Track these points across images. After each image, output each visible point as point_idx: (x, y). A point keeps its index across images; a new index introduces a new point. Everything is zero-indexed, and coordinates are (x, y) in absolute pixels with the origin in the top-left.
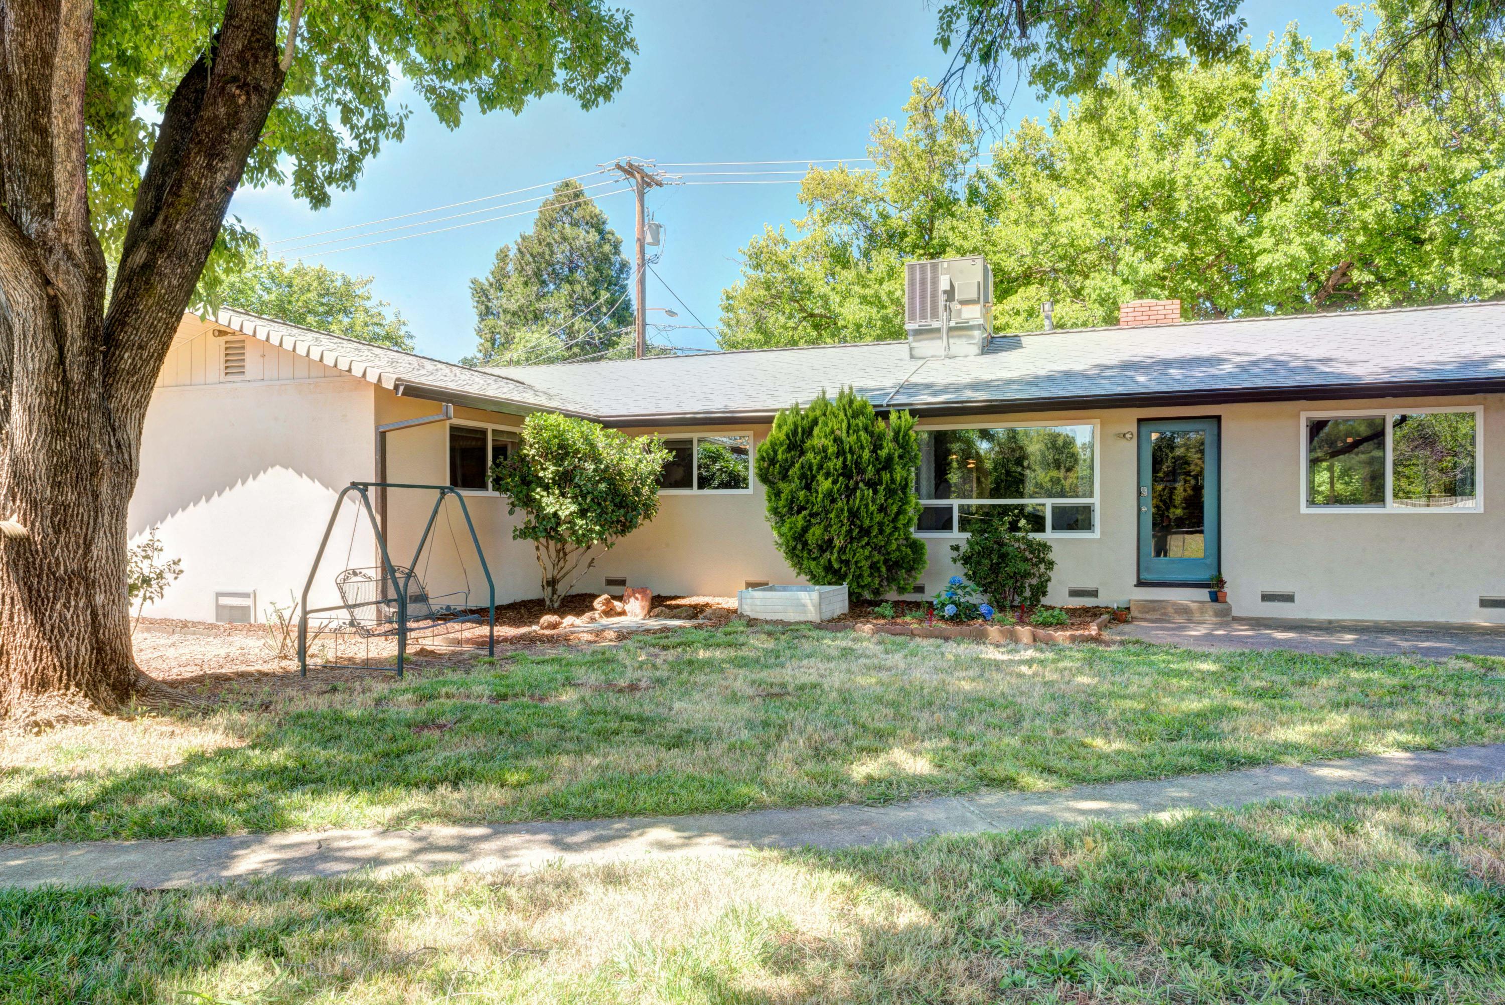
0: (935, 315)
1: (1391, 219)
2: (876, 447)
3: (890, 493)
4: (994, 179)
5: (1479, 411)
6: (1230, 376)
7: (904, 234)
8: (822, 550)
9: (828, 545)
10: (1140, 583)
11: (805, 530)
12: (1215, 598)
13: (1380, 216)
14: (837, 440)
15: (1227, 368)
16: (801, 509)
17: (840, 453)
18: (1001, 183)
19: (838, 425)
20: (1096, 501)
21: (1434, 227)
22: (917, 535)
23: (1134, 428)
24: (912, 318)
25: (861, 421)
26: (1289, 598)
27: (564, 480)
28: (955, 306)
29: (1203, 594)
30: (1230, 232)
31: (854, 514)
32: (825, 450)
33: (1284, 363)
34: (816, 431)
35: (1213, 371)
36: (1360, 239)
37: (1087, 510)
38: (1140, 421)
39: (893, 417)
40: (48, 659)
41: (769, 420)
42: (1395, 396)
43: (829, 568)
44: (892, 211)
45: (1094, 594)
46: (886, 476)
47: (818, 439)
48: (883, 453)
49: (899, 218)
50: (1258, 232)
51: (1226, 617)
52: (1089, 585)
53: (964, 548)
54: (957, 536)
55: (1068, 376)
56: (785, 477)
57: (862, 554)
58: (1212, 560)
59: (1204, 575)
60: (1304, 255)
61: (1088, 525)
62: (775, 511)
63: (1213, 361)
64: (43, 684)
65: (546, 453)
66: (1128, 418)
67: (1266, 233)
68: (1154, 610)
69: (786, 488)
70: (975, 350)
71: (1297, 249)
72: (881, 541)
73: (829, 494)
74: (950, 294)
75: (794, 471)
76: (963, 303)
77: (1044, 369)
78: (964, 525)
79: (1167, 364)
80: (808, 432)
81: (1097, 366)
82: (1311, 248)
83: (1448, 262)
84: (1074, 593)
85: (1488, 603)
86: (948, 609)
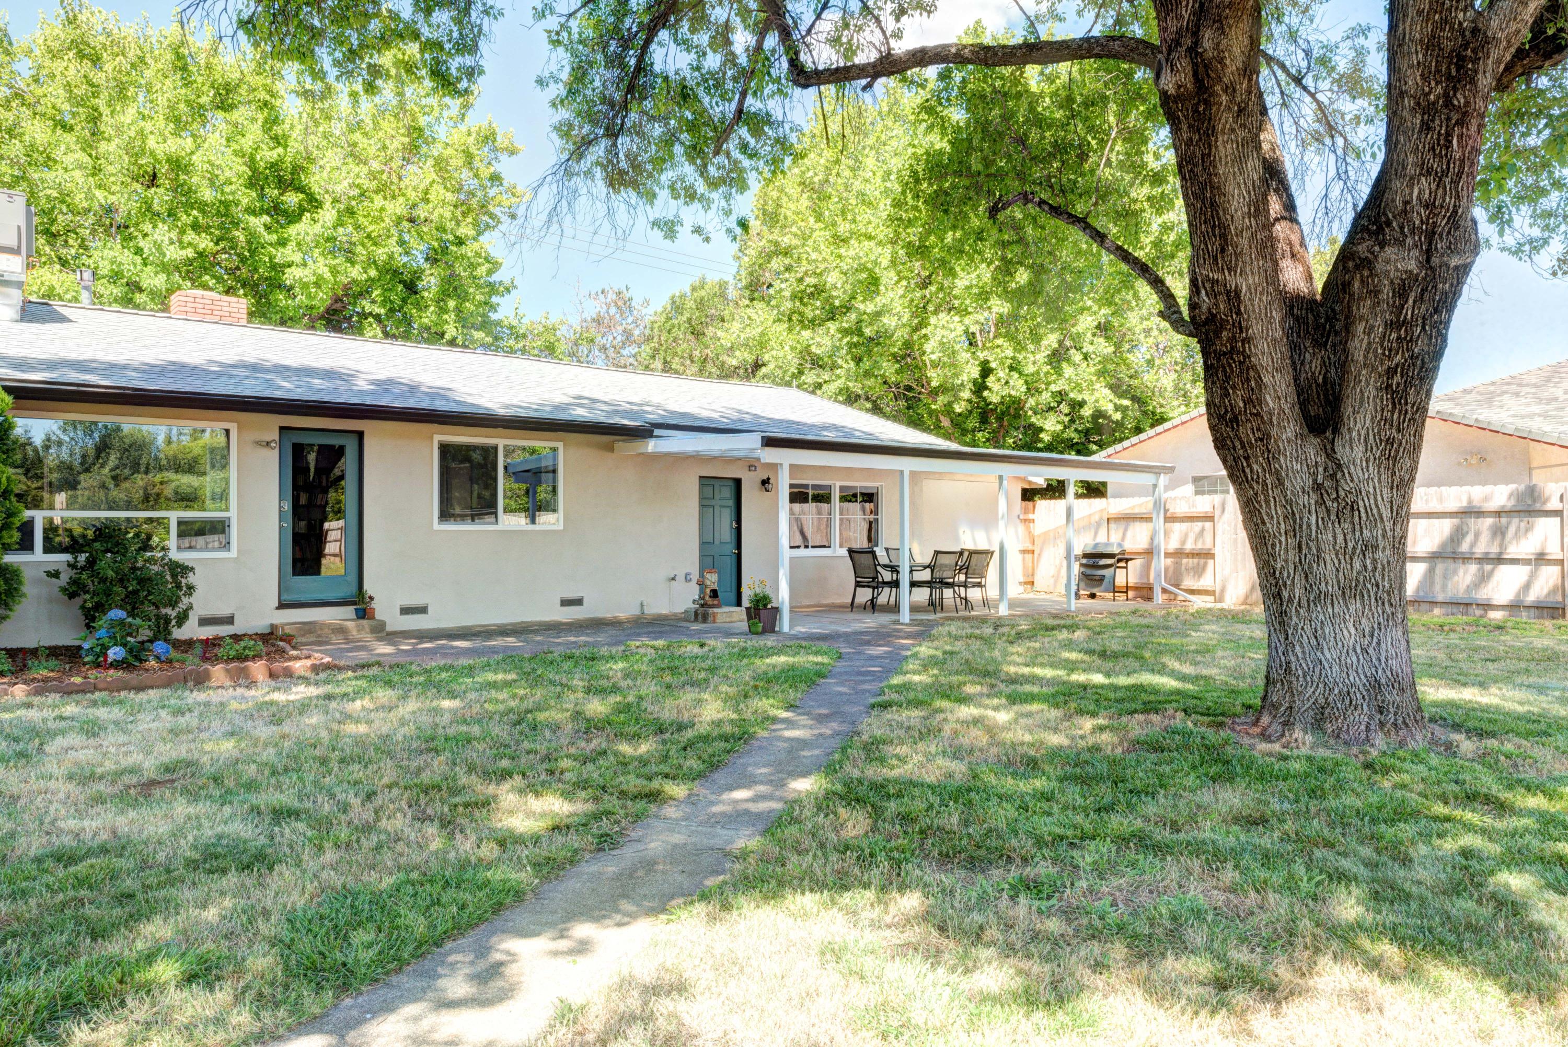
5: (560, 445)
10: (282, 606)
12: (362, 614)
20: (233, 514)
22: (7, 558)
23: (276, 436)
26: (423, 610)
29: (349, 611)
37: (222, 525)
38: (282, 429)
42: (505, 427)
45: (230, 620)
51: (374, 627)
52: (226, 611)
54: (41, 557)
58: (353, 578)
59: (348, 592)
61: (224, 542)
66: (268, 425)
67: (292, 245)
68: (310, 632)
70: (11, 314)
78: (52, 545)
82: (334, 271)
83: (443, 310)
84: (205, 622)
85: (566, 603)
86: (115, 653)
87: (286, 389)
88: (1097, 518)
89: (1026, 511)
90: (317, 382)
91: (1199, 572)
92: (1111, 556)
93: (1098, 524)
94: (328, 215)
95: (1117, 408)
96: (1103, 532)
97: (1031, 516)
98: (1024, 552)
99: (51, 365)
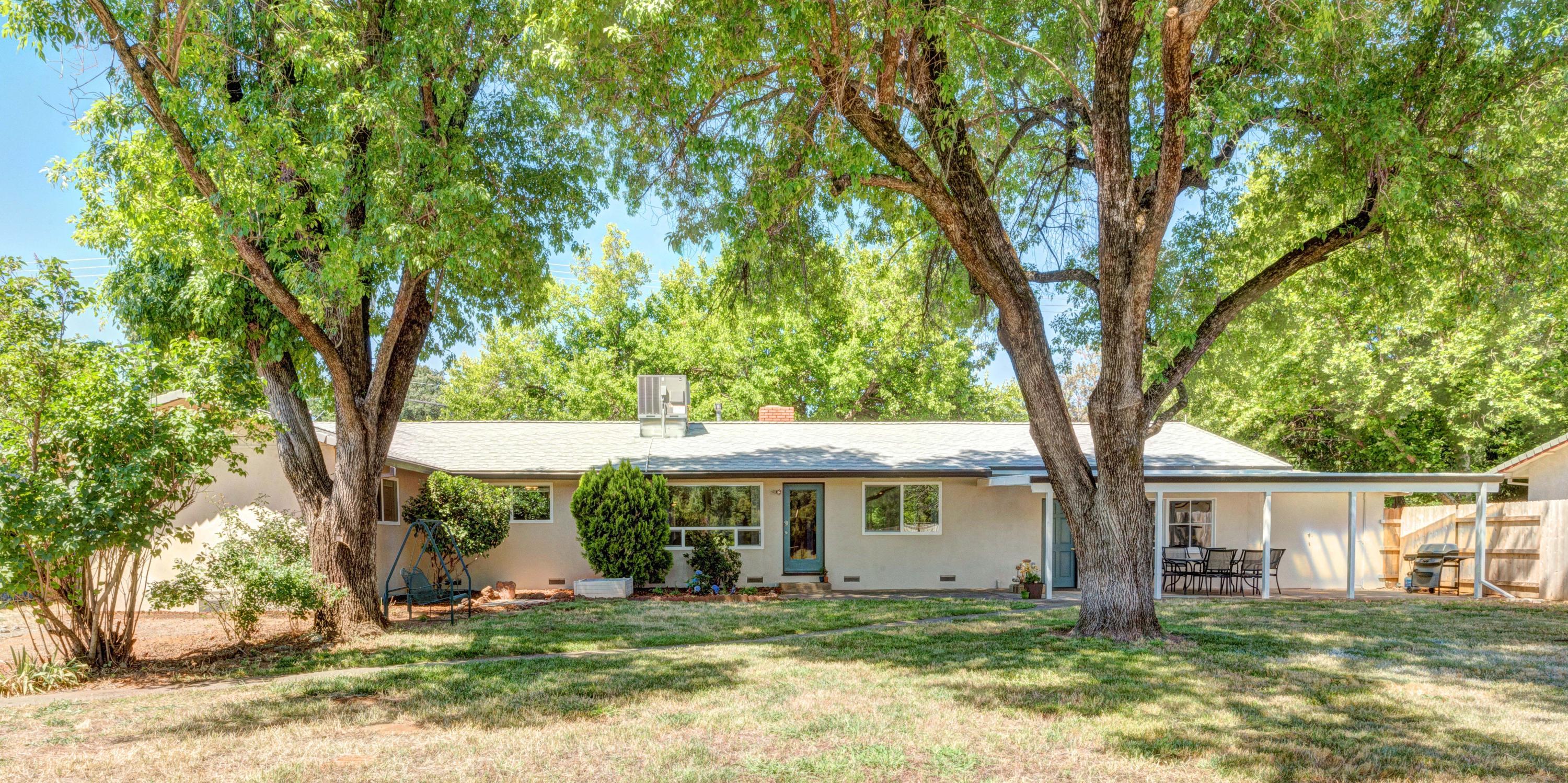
0: (657, 410)
1: (901, 361)
2: (647, 497)
3: (657, 524)
4: (664, 301)
5: (940, 484)
6: (829, 461)
7: (599, 334)
8: (617, 557)
9: (622, 554)
10: (785, 574)
11: (607, 546)
12: (823, 580)
13: (895, 359)
14: (624, 493)
15: (827, 456)
16: (603, 533)
17: (627, 500)
18: (668, 305)
19: (624, 482)
20: (761, 528)
21: (922, 368)
22: (667, 548)
23: (782, 489)
24: (642, 411)
25: (637, 481)
26: (857, 579)
27: (459, 515)
28: (669, 405)
29: (816, 579)
30: (815, 361)
31: (637, 536)
32: (617, 498)
33: (854, 456)
34: (610, 486)
35: (820, 458)
36: (885, 371)
37: (757, 534)
38: (783, 485)
39: (655, 478)
40: (360, 607)
41: (577, 478)
42: (905, 476)
43: (622, 567)
44: (590, 316)
45: (760, 580)
46: (654, 514)
47: (612, 490)
48: (652, 501)
49: (597, 322)
50: (831, 361)
51: (828, 589)
52: (758, 576)
53: (692, 556)
54: (683, 548)
55: (743, 457)
56: (591, 513)
57: (642, 560)
58: (820, 562)
59: (816, 569)
60: (855, 378)
61: (757, 542)
62: (585, 534)
63: (819, 451)
64: (359, 618)
65: (445, 499)
66: (778, 484)
67: (835, 363)
68: (793, 587)
69: (593, 521)
70: (681, 433)
71: (852, 376)
72: (651, 551)
73: (622, 524)
74: (666, 398)
75: (599, 509)
76: (674, 404)
77: (728, 450)
78: (689, 542)
79: (798, 452)
80: (605, 486)
81: (759, 451)
82: (859, 375)
83: (929, 389)
84: (750, 580)
85: (943, 579)
86: (697, 589)
87: (785, 463)
88: (1447, 522)
89: (1390, 516)
90: (802, 459)
91: (1527, 570)
92: (1441, 556)
93: (1449, 527)
94: (854, 341)
95: (1545, 411)
96: (1452, 534)
97: (1396, 521)
98: (1386, 552)
99: (686, 461)
